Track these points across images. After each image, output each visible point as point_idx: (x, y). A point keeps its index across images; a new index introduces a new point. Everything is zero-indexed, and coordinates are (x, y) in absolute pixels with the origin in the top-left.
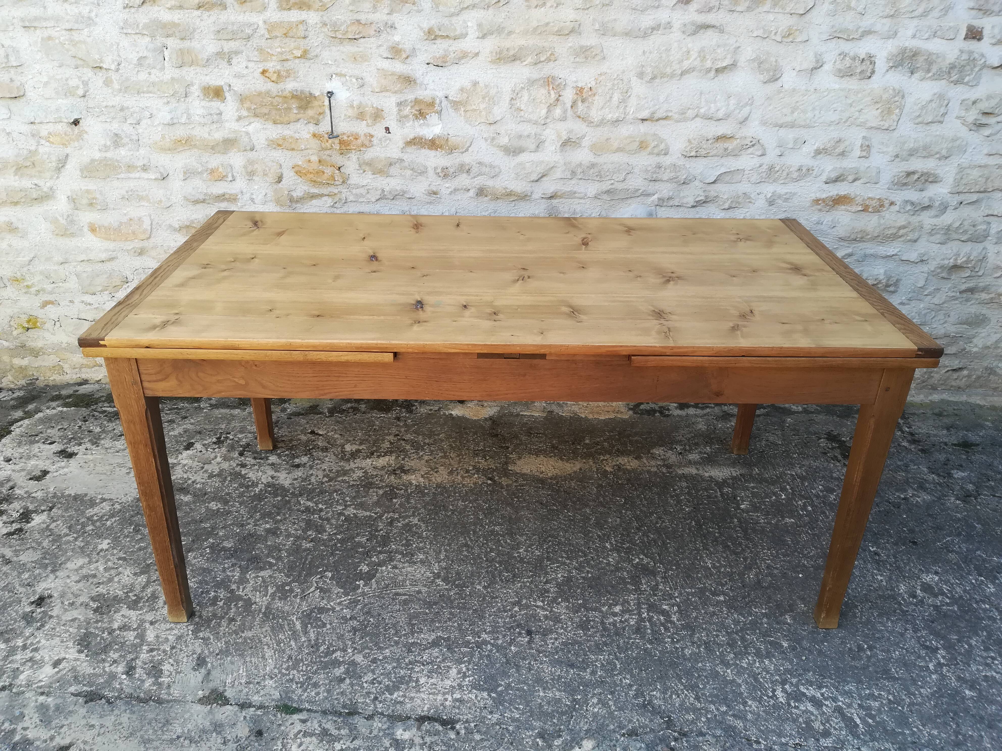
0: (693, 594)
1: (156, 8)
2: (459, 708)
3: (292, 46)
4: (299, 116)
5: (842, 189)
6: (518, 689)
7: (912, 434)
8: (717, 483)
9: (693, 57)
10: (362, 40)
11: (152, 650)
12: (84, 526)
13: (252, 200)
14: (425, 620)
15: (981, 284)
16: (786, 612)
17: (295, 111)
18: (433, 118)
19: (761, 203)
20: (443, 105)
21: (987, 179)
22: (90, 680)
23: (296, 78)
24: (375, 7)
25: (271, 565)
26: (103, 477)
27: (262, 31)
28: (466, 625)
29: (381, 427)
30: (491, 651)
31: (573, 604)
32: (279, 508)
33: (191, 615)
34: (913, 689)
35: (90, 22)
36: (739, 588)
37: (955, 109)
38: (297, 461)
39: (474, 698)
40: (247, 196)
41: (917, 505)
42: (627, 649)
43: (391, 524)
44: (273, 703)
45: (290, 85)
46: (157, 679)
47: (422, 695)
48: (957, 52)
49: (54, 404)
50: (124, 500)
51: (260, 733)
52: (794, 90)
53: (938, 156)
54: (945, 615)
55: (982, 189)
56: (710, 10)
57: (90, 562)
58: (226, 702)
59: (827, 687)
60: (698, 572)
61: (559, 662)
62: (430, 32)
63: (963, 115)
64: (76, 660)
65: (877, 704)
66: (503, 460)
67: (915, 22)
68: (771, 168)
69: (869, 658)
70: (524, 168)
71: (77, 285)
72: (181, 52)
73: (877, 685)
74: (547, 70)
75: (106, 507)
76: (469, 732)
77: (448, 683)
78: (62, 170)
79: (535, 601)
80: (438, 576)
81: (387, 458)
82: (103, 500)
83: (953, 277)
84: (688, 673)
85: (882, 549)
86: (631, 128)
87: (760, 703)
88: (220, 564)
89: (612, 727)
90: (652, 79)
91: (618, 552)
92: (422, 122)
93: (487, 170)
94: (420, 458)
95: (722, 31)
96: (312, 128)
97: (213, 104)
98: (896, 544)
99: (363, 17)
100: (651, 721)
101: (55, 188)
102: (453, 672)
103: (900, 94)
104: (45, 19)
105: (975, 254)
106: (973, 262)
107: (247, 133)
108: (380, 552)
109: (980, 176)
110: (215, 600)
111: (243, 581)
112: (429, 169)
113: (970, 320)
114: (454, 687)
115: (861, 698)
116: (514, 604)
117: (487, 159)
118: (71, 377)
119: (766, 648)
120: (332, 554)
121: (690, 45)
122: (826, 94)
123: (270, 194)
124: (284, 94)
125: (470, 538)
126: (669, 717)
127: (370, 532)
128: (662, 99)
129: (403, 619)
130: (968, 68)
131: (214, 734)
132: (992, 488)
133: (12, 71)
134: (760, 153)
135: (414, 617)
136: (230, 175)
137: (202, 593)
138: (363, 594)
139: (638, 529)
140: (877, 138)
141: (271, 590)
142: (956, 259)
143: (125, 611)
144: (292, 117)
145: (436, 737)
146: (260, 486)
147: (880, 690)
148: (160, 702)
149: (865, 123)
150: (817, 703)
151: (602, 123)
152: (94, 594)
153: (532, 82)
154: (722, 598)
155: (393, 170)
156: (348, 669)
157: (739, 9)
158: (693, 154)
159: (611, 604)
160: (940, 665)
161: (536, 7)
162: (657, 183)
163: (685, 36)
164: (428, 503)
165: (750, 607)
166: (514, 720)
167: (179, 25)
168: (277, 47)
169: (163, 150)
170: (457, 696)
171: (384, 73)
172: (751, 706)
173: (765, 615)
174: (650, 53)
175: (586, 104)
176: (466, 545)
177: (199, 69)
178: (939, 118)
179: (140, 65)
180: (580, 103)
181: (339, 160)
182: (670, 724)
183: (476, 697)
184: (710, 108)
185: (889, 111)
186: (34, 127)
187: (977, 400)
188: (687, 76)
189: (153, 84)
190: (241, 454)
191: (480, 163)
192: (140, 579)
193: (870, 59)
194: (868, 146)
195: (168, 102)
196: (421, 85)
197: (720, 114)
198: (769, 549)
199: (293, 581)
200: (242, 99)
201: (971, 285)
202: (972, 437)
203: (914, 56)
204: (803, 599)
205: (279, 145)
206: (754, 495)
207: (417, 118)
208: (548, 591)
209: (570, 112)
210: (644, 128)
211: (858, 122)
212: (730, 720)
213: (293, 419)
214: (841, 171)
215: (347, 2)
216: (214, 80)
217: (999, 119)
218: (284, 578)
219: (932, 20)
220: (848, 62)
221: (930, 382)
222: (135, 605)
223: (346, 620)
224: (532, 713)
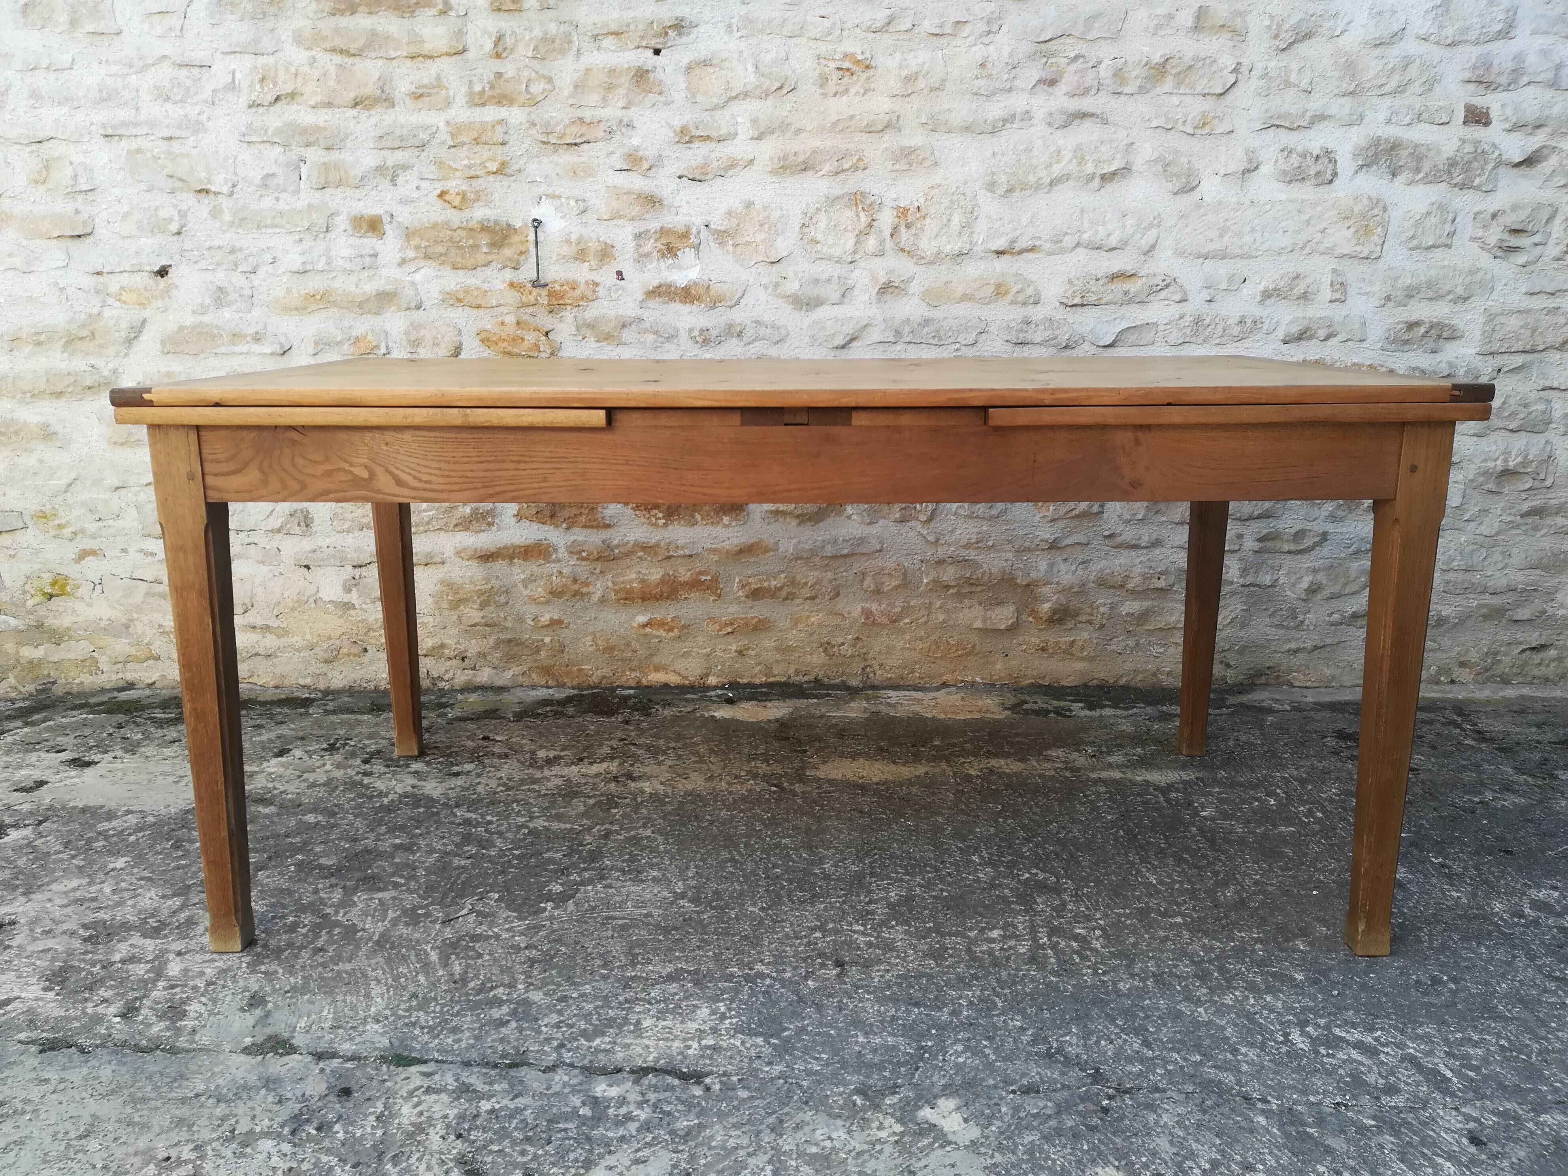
0: (1127, 916)
1: (295, 107)
2: (711, 1058)
3: (485, 157)
4: (489, 258)
5: (1310, 351)
6: (818, 1034)
8: (1157, 788)
9: (1067, 159)
10: (585, 146)
11: (173, 987)
12: (89, 841)
14: (655, 949)
15: (1552, 502)
16: (1296, 937)
17: (485, 250)
18: (687, 256)
20: (702, 236)
21: (1534, 331)
22: (56, 1025)
23: (488, 203)
24: (604, 99)
25: (396, 885)
26: (133, 787)
27: (444, 135)
28: (729, 954)
29: (597, 733)
30: (771, 986)
31: (917, 928)
32: (419, 823)
33: (249, 943)
34: (1542, 1032)
35: (198, 127)
36: (1209, 908)
37: (1467, 227)
38: (456, 769)
39: (738, 1043)
41: (1504, 809)
42: (1014, 983)
43: (607, 835)
44: (376, 1053)
45: (479, 213)
46: (174, 1022)
47: (646, 1042)
48: (1455, 143)
49: (75, 713)
50: (163, 812)
51: (346, 1092)
52: (1220, 203)
53: (1451, 297)
55: (1528, 347)
56: (1086, 92)
57: (89, 884)
58: (292, 1050)
59: (1382, 1029)
60: (1134, 890)
61: (894, 1000)
62: (683, 131)
63: (1480, 234)
64: (37, 999)
65: (1479, 1052)
66: (797, 764)
67: (1388, 101)
68: (1198, 321)
69: (1454, 993)
70: (824, 328)
71: (135, 523)
72: (326, 167)
73: (1476, 1027)
74: (854, 182)
75: (132, 820)
76: (728, 1088)
77: (692, 1026)
78: (135, 343)
79: (851, 924)
80: (683, 896)
81: (605, 765)
82: (129, 812)
83: (1506, 490)
84: (1127, 1013)
85: (1454, 860)
86: (982, 265)
87: (1262, 1050)
88: (311, 884)
89: (991, 1082)
90: (1008, 191)
91: (993, 865)
92: (670, 261)
93: (769, 331)
94: (659, 764)
95: (1105, 122)
96: (509, 275)
97: (365, 240)
98: (1477, 853)
99: (587, 114)
100: (1063, 1074)
101: (121, 370)
102: (704, 1012)
103: (1380, 205)
104: (136, 125)
105: (1534, 451)
106: (1534, 465)
107: (413, 284)
108: (585, 869)
109: (1521, 327)
110: (293, 928)
111: (346, 903)
112: (681, 332)
113: (1545, 561)
114: (704, 1031)
115: (1447, 1043)
116: (813, 929)
117: (767, 317)
118: (108, 676)
119: (1266, 982)
120: (503, 872)
121: (1060, 142)
122: (1268, 207)
124: (470, 225)
125: (739, 852)
126: (1097, 1070)
127: (569, 847)
128: (1024, 221)
129: (617, 948)
130: (1475, 165)
131: (263, 1091)
133: (80, 198)
134: (1178, 297)
135: (639, 946)
136: (383, 345)
137: (274, 918)
138: (551, 918)
139: (1028, 840)
140: (1353, 273)
141: (391, 914)
142: (1506, 460)
143: (136, 939)
144: (481, 258)
145: (668, 1094)
146: (391, 797)
147: (1481, 1032)
148: (173, 1051)
149: (1332, 248)
150: (1368, 1050)
151: (937, 258)
152: (87, 920)
153: (832, 201)
154: (1179, 920)
155: (628, 335)
156: (515, 1009)
157: (1128, 90)
158: (1077, 300)
159: (983, 929)
161: (835, 95)
162: (1026, 348)
163: (1051, 130)
164: (670, 813)
165: (1231, 931)
166: (809, 1073)
167: (325, 129)
168: (463, 158)
169: (288, 310)
170: (709, 1041)
171: (617, 193)
172: (1246, 1055)
173: (1258, 940)
174: (1003, 154)
175: (913, 231)
176: (733, 860)
177: (349, 192)
178: (1443, 240)
179: (265, 186)
180: (903, 229)
181: (546, 321)
182: (1097, 1077)
183: (743, 1043)
184: (1097, 232)
185: (1367, 231)
186: (101, 279)
188: (1060, 187)
189: (282, 214)
190: (365, 762)
191: (757, 322)
192: (170, 902)
193: (1328, 155)
194: (1342, 284)
195: (301, 240)
196: (670, 207)
197: (1113, 241)
198: (1254, 862)
199: (432, 904)
200: (409, 234)
201: (1537, 503)
203: (1392, 148)
204: (1323, 921)
205: (459, 300)
206: (1221, 801)
207: (663, 256)
208: (873, 913)
209: (889, 244)
210: (1001, 265)
211: (1322, 248)
212: (1209, 1072)
213: (456, 724)
214: (1306, 322)
215: (566, 93)
216: (370, 208)
217: (1537, 238)
218: (417, 900)
219: (1411, 99)
220: (1295, 160)
221: (1500, 669)
222: (155, 933)
223: (518, 949)
224: (844, 1065)
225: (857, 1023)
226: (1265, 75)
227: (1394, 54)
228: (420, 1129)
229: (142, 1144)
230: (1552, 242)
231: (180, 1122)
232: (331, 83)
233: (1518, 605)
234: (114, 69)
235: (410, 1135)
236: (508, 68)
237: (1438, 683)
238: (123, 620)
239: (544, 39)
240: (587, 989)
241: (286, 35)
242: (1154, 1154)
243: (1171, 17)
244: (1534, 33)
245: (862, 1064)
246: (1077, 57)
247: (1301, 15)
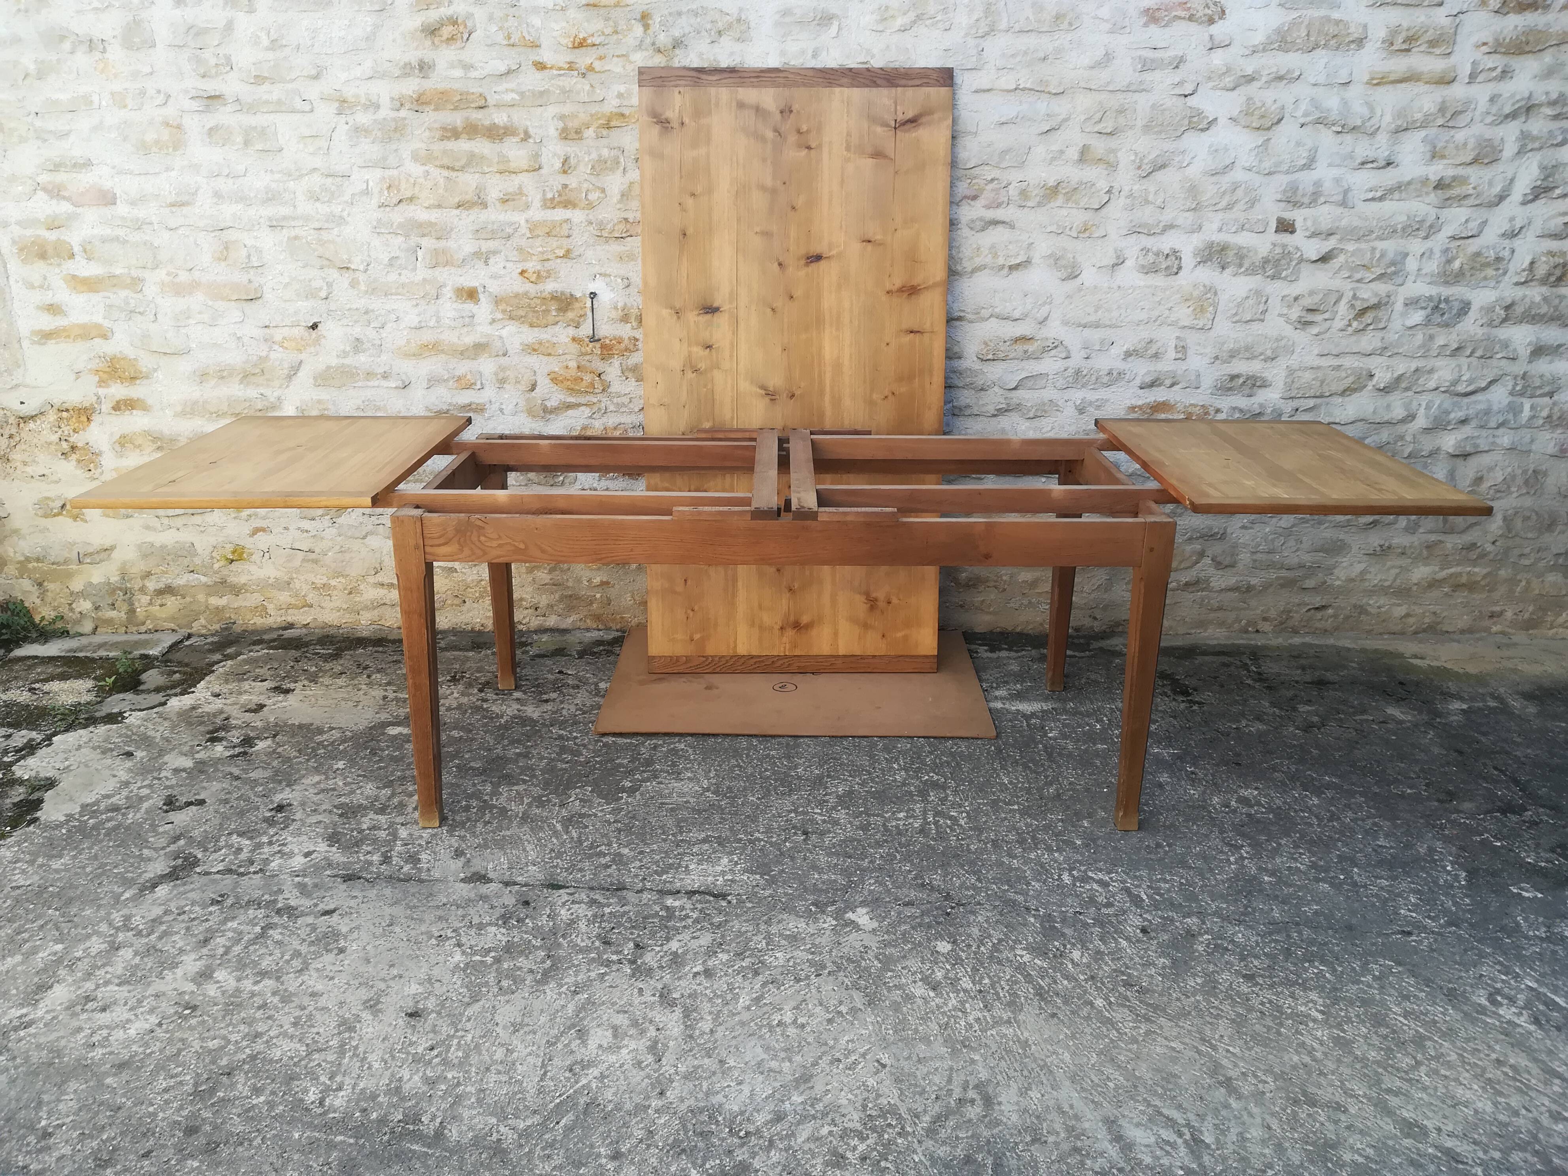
0: (984, 804)
1: (412, 207)
2: (730, 886)
3: (554, 246)
4: (557, 319)
5: (1159, 395)
6: (792, 873)
7: (1260, 674)
8: (1024, 716)
9: (984, 254)
10: (629, 239)
11: (406, 844)
12: (314, 749)
13: (501, 410)
14: (694, 823)
16: (1084, 818)
17: (554, 314)
19: (1070, 411)
21: (1322, 382)
22: (346, 866)
23: (556, 279)
25: (525, 782)
26: (327, 709)
27: (524, 230)
28: (739, 827)
30: (764, 846)
31: (854, 811)
32: (529, 738)
33: (443, 818)
35: (341, 221)
36: (1036, 799)
37: (1276, 306)
38: (545, 697)
39: (745, 878)
40: (496, 406)
41: (1250, 734)
42: (909, 845)
43: (655, 748)
44: (538, 882)
45: (550, 286)
46: (415, 865)
47: (693, 877)
48: (1269, 246)
49: (258, 648)
50: (355, 728)
51: (527, 903)
52: (1096, 288)
53: (1262, 357)
54: (1258, 821)
55: (1318, 394)
56: (999, 206)
57: (327, 778)
58: (490, 881)
59: (1116, 873)
60: (993, 787)
61: (837, 854)
63: (1285, 312)
64: (327, 851)
65: (1167, 885)
67: (1220, 215)
68: (1078, 372)
69: (1166, 853)
72: (436, 252)
73: (1171, 872)
75: (336, 734)
76: (740, 902)
77: (719, 869)
78: (294, 378)
79: (813, 808)
80: (708, 790)
82: (332, 728)
84: (972, 863)
85: (1201, 769)
87: (1044, 884)
89: (888, 899)
91: (906, 771)
95: (1012, 227)
96: (571, 331)
97: (465, 306)
98: (1217, 765)
99: (630, 216)
100: (929, 895)
101: (283, 397)
102: (725, 861)
103: (1212, 290)
104: (294, 219)
107: (501, 337)
108: (644, 771)
109: (1314, 379)
110: (467, 809)
111: (495, 793)
114: (725, 871)
115: (1151, 880)
116: (790, 812)
118: (275, 619)
119: (1058, 845)
120: (591, 773)
121: (979, 242)
122: (1130, 291)
123: (522, 403)
124: (543, 295)
126: (948, 893)
129: (670, 822)
130: (1283, 262)
131: (481, 902)
132: (1341, 720)
133: (252, 272)
134: (1064, 355)
135: (683, 821)
136: (479, 382)
137: (455, 802)
138: (627, 803)
139: (931, 753)
140: (1192, 339)
141: (526, 801)
143: (371, 815)
144: (551, 319)
145: (707, 905)
146: (506, 718)
147: (1173, 875)
148: (421, 881)
149: (1177, 321)
150: (1104, 884)
152: (336, 803)
154: (1016, 807)
156: (614, 858)
157: (1030, 204)
158: (990, 357)
159: (895, 812)
160: (1242, 858)
162: (952, 390)
165: (1046, 814)
166: (786, 894)
167: (435, 224)
168: (537, 245)
169: (407, 356)
170: (729, 877)
172: (1034, 886)
173: (1062, 821)
176: (739, 766)
177: (453, 270)
178: (1259, 316)
179: (391, 265)
181: (599, 365)
182: (948, 897)
183: (748, 878)
184: (1005, 308)
185: (1202, 310)
186: (267, 330)
187: (1347, 643)
188: (979, 274)
189: (403, 285)
190: (481, 691)
192: (384, 791)
193: (1175, 253)
194: (1183, 347)
195: (417, 305)
197: (1016, 314)
198: (1073, 770)
199: (550, 793)
200: (497, 301)
202: (1330, 676)
203: (1222, 250)
204: (1104, 809)
205: (535, 350)
208: (827, 801)
211: (1169, 321)
212: (1011, 895)
213: (538, 660)
214: (1155, 375)
215: (615, 200)
216: (469, 280)
217: (1326, 316)
218: (541, 792)
219: (1237, 213)
220: (1151, 257)
221: (1290, 623)
222: (382, 811)
223: (610, 823)
224: (806, 890)
225: (814, 867)
226: (1130, 196)
227: (1226, 181)
228: (573, 922)
229: (423, 928)
230: (1338, 317)
231: (440, 918)
232: (441, 191)
233: (1306, 577)
234: (277, 176)
235: (569, 925)
236: (572, 181)
237: (1247, 632)
238: (286, 578)
239: (599, 161)
240: (655, 847)
241: (406, 154)
242: (970, 935)
243: (1062, 152)
244: (1330, 165)
245: (816, 890)
246: (992, 180)
247: (1158, 152)
